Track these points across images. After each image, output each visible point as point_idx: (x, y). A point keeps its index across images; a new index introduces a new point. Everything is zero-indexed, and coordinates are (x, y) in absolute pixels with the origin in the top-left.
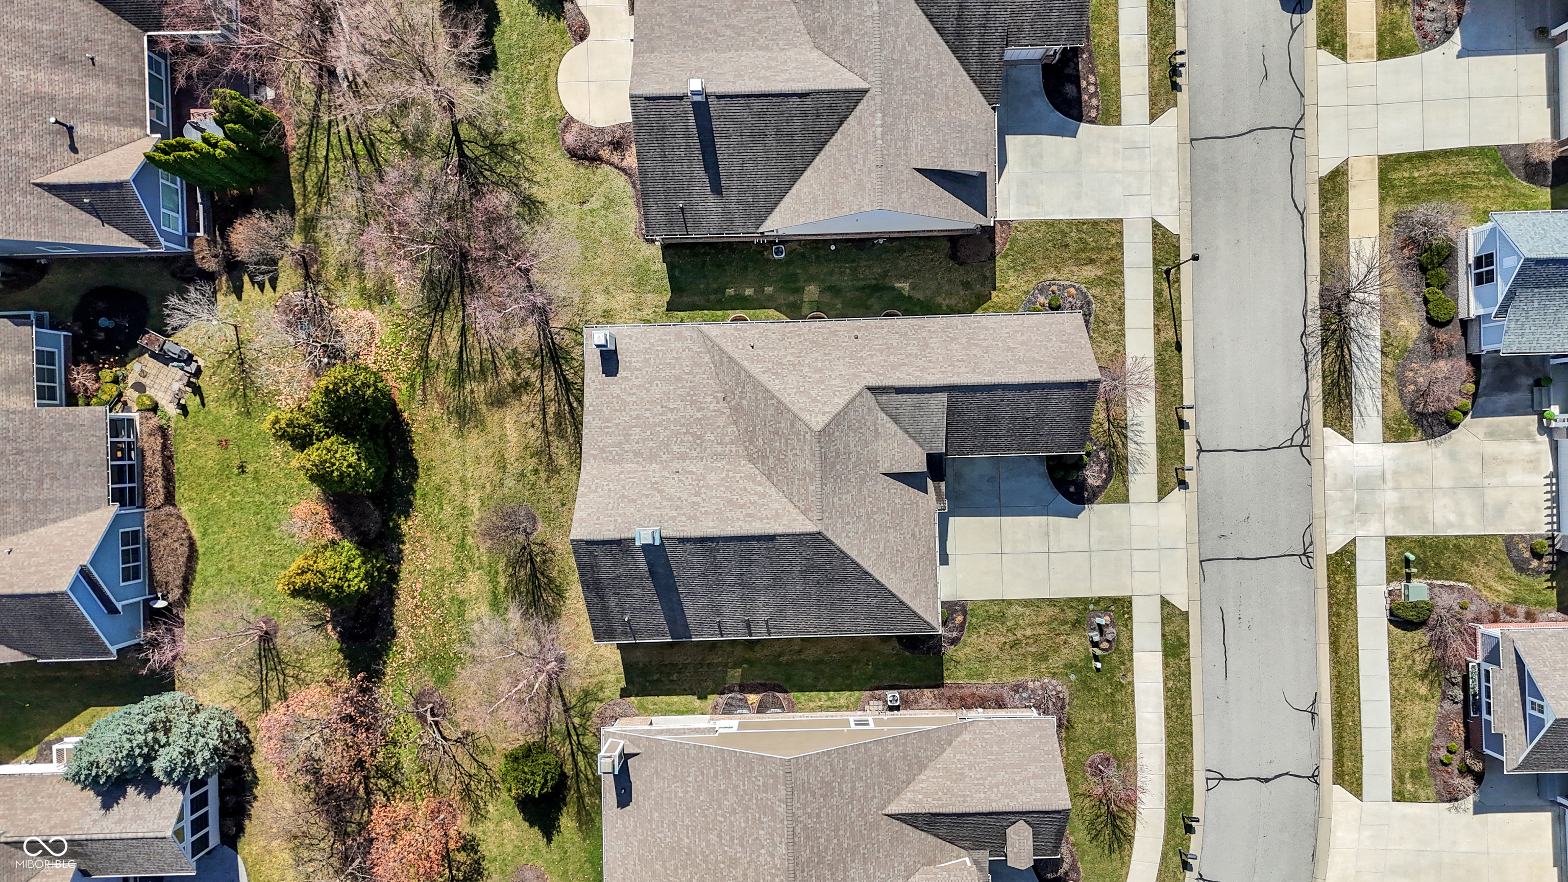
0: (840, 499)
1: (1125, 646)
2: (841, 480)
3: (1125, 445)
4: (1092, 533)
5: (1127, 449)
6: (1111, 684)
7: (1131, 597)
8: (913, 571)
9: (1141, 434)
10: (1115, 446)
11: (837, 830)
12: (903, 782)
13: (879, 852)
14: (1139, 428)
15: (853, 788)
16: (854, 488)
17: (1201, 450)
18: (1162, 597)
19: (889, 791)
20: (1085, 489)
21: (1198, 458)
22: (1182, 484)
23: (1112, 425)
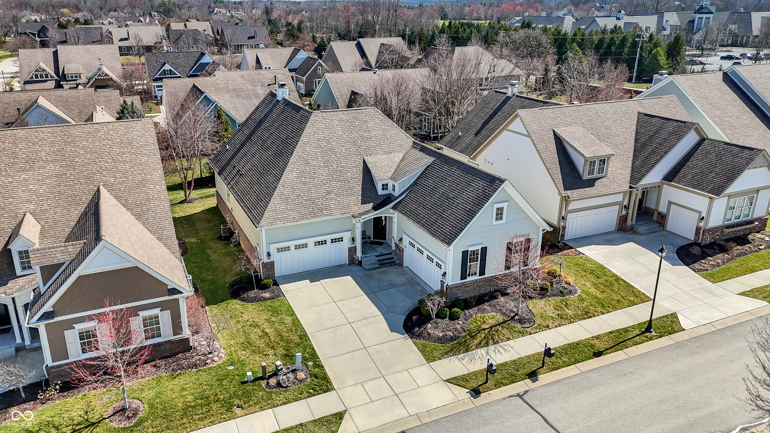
0: (337, 125)
1: (277, 399)
2: (349, 126)
3: (478, 346)
4: (385, 344)
5: (477, 348)
6: (230, 398)
7: (333, 389)
8: (302, 194)
9: (498, 354)
10: (473, 337)
11: (91, 153)
12: (126, 200)
13: (66, 186)
14: (503, 351)
15: (124, 162)
16: (348, 136)
17: (520, 396)
18: (345, 411)
19: (120, 189)
20: (420, 327)
21: (510, 396)
22: (476, 392)
23: (489, 331)
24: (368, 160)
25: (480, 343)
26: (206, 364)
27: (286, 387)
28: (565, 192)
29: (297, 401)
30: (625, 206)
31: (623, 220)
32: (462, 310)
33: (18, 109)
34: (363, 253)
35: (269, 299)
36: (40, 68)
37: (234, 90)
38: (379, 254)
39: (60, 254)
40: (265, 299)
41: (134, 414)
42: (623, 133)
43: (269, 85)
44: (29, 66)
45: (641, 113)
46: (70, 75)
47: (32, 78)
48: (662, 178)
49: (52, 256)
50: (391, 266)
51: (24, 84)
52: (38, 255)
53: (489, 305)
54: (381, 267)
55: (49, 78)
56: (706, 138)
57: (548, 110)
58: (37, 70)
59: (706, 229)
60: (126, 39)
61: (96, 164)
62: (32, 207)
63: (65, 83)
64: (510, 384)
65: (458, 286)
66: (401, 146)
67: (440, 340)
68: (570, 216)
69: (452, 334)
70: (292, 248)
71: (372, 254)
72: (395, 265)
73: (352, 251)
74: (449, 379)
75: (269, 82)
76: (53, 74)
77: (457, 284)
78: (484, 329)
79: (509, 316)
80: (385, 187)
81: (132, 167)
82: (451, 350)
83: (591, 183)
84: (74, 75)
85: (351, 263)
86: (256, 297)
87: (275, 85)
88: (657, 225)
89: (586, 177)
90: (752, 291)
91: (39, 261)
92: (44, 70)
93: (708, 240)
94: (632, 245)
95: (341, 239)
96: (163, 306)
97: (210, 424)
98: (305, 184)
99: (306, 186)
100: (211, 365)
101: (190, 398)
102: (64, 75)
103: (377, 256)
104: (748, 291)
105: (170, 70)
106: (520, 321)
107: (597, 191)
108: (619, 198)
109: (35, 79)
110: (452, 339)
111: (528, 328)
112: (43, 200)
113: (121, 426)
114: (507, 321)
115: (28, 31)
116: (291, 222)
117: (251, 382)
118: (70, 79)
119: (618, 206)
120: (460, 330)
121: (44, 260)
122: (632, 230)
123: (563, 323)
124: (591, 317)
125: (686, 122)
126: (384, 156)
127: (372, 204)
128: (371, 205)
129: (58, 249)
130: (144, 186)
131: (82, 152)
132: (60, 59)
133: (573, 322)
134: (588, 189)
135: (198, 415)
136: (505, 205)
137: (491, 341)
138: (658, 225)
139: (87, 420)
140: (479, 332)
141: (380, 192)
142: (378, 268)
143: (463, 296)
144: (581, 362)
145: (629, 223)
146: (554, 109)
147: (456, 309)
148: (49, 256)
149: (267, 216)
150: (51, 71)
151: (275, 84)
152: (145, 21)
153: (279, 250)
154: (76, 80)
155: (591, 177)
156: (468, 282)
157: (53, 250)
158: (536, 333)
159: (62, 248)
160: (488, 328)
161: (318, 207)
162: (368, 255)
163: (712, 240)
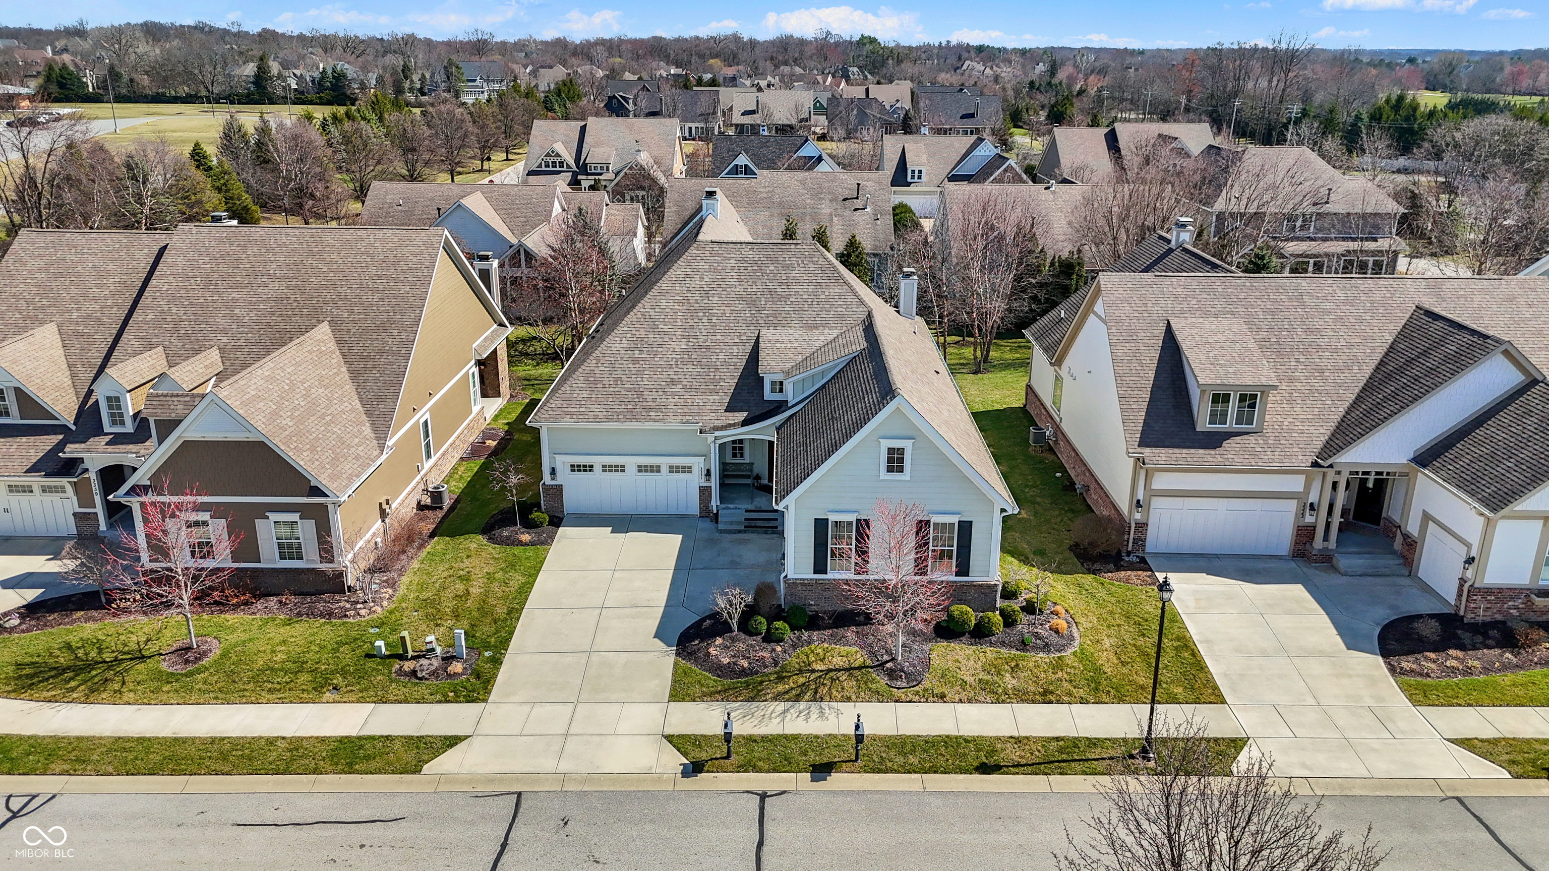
0: (733, 268)
1: (394, 691)
2: (755, 271)
3: (777, 698)
4: (626, 654)
5: (775, 699)
6: (333, 672)
7: (487, 699)
8: (624, 378)
9: (803, 717)
10: (780, 679)
14: (816, 716)
16: (745, 289)
17: (763, 796)
18: (466, 737)
19: (349, 331)
20: (702, 641)
21: (748, 792)
22: (695, 768)
23: (820, 677)
24: (767, 334)
25: (787, 692)
26: (346, 616)
27: (421, 679)
28: (1139, 450)
29: (419, 703)
30: (1312, 504)
31: (1304, 534)
32: (793, 628)
33: (439, 209)
34: (722, 499)
35: (526, 544)
36: (553, 152)
37: (780, 204)
38: (753, 508)
39: (182, 407)
40: (521, 543)
41: (196, 658)
42: (1350, 346)
43: (845, 200)
44: (541, 147)
45: (1421, 309)
46: (593, 166)
47: (540, 166)
48: (1412, 456)
49: (172, 407)
50: (766, 533)
51: (528, 175)
52: (155, 403)
53: (857, 632)
54: (745, 532)
55: (565, 169)
56: (1540, 378)
57: (1174, 280)
58: (548, 155)
59: (1476, 585)
60: (753, 112)
61: (335, 288)
62: (225, 340)
63: (584, 177)
64: (768, 771)
65: (804, 583)
66: (841, 317)
67: (719, 670)
68: (1156, 502)
69: (746, 665)
70: (598, 468)
71: (740, 506)
72: (773, 533)
73: (705, 492)
74: (673, 736)
75: (847, 194)
76: (572, 162)
77: (803, 579)
78: (813, 671)
79: (878, 660)
80: (779, 386)
81: (382, 300)
82: (725, 691)
83: (1214, 441)
84: (599, 166)
85: (703, 514)
86: (508, 538)
87: (855, 201)
88: (1397, 562)
89: (1203, 423)
90: (1495, 742)
91: (154, 411)
92: (558, 155)
93: (1482, 613)
94: (1298, 591)
95: (688, 469)
96: (305, 511)
97: (277, 701)
98: (636, 361)
99: (637, 366)
100: (351, 620)
101: (280, 657)
102: (585, 165)
103: (747, 511)
104: (1482, 741)
105: (746, 166)
106: (892, 674)
107: (1221, 460)
108: (1296, 484)
109: (544, 168)
110: (743, 672)
111: (899, 688)
112: (242, 333)
113: (169, 671)
114: (868, 667)
115: (621, 94)
116: (588, 422)
117: (380, 658)
118: (593, 171)
119: (1296, 501)
120: (768, 661)
121: (160, 411)
122: (1326, 560)
123: (981, 698)
124: (1051, 702)
125: (1488, 337)
126: (800, 332)
127: (745, 414)
128: (742, 416)
129: (182, 399)
130: (385, 331)
131: (325, 269)
132: (587, 139)
133: (1003, 702)
134: (1201, 451)
135: (273, 683)
136: (907, 445)
137: (809, 694)
138: (1401, 561)
139: (140, 651)
140: (801, 672)
141: (768, 395)
142: (740, 532)
143: (814, 604)
144: (942, 773)
145: (1318, 543)
146: (1189, 280)
147: (779, 624)
148: (167, 407)
149: (553, 406)
150: (569, 158)
151: (857, 198)
152: (824, 82)
153: (575, 468)
154: (601, 174)
155: (1217, 427)
156: (829, 580)
157: (175, 399)
158: (910, 702)
159: (188, 399)
160: (821, 671)
161: (644, 403)
162: (731, 506)
163: (1498, 617)
